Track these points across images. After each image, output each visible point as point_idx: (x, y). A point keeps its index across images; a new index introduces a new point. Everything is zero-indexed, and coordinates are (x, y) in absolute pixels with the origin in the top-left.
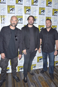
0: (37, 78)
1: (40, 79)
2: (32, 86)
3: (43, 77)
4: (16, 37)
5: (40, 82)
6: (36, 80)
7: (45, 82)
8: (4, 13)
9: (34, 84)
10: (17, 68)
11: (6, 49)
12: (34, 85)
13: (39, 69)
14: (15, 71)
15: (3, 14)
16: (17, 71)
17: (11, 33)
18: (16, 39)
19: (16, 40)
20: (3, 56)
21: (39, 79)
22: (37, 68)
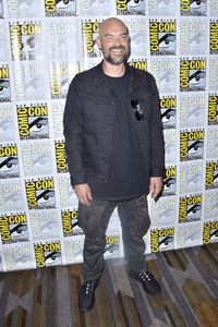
0: (180, 286)
1: (190, 292)
2: (156, 322)
5: (193, 306)
6: (176, 297)
7: (213, 308)
8: (31, 15)
9: (165, 314)
12: (164, 321)
13: (186, 249)
15: (28, 20)
18: (137, 114)
22: (176, 245)
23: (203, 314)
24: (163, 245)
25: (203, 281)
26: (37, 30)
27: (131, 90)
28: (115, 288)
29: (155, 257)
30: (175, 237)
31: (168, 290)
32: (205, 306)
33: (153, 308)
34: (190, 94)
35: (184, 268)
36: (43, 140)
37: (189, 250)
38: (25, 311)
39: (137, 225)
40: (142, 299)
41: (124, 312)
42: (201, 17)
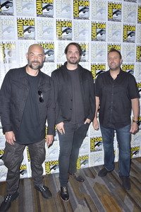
0: (92, 187)
1: (97, 189)
2: (80, 206)
3: (104, 186)
4: (40, 93)
5: (99, 197)
6: (90, 192)
7: (110, 197)
8: (10, 39)
9: (84, 202)
10: (43, 165)
11: (17, 121)
12: (84, 206)
14: (40, 172)
15: (8, 41)
16: (44, 173)
17: (29, 83)
18: (41, 98)
19: (41, 100)
21: (96, 191)
22: (90, 165)
23: (104, 201)
25: (104, 184)
26: (13, 46)
27: (39, 85)
30: (89, 160)
31: (86, 189)
32: (105, 196)
33: (78, 199)
35: (94, 177)
37: (97, 167)
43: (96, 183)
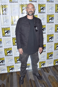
0: (47, 77)
1: (50, 79)
3: (54, 77)
5: (51, 83)
6: (46, 80)
7: (56, 83)
11: (25, 43)
13: (49, 67)
19: (36, 31)
20: (21, 51)
22: (46, 66)
23: (54, 85)
24: (42, 66)
25: (54, 76)
26: (7, 6)
27: (34, 23)
28: (29, 78)
29: (40, 69)
30: (46, 63)
31: (44, 78)
32: (54, 83)
33: (40, 83)
34: (50, 24)
35: (48, 72)
36: (9, 37)
37: (50, 67)
38: (4, 85)
39: (35, 60)
40: (37, 81)
41: (32, 85)
42: (53, 3)
43: (49, 75)
